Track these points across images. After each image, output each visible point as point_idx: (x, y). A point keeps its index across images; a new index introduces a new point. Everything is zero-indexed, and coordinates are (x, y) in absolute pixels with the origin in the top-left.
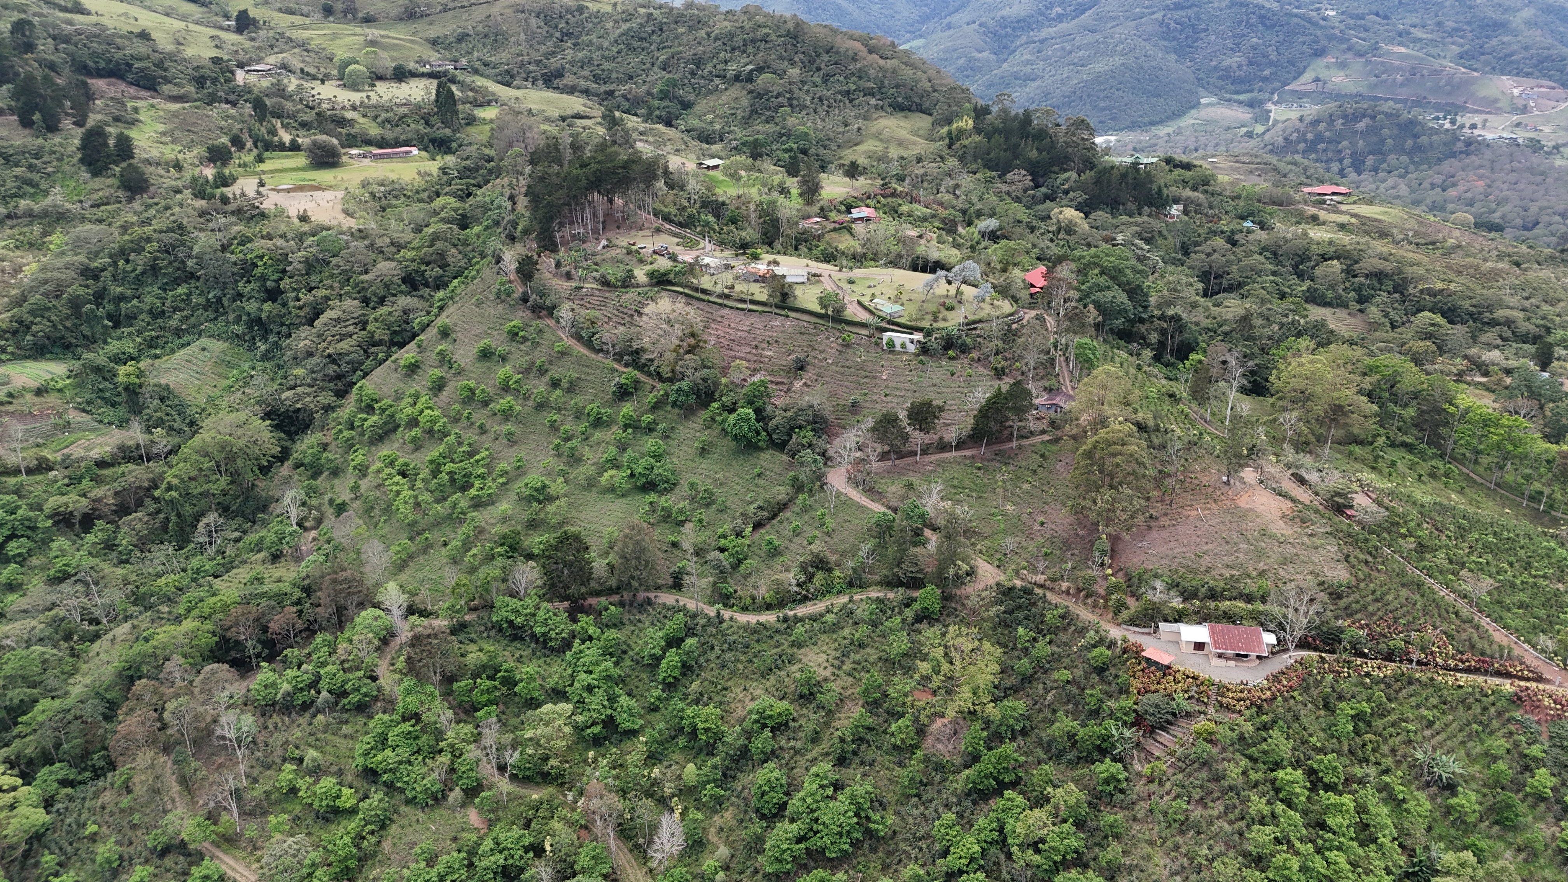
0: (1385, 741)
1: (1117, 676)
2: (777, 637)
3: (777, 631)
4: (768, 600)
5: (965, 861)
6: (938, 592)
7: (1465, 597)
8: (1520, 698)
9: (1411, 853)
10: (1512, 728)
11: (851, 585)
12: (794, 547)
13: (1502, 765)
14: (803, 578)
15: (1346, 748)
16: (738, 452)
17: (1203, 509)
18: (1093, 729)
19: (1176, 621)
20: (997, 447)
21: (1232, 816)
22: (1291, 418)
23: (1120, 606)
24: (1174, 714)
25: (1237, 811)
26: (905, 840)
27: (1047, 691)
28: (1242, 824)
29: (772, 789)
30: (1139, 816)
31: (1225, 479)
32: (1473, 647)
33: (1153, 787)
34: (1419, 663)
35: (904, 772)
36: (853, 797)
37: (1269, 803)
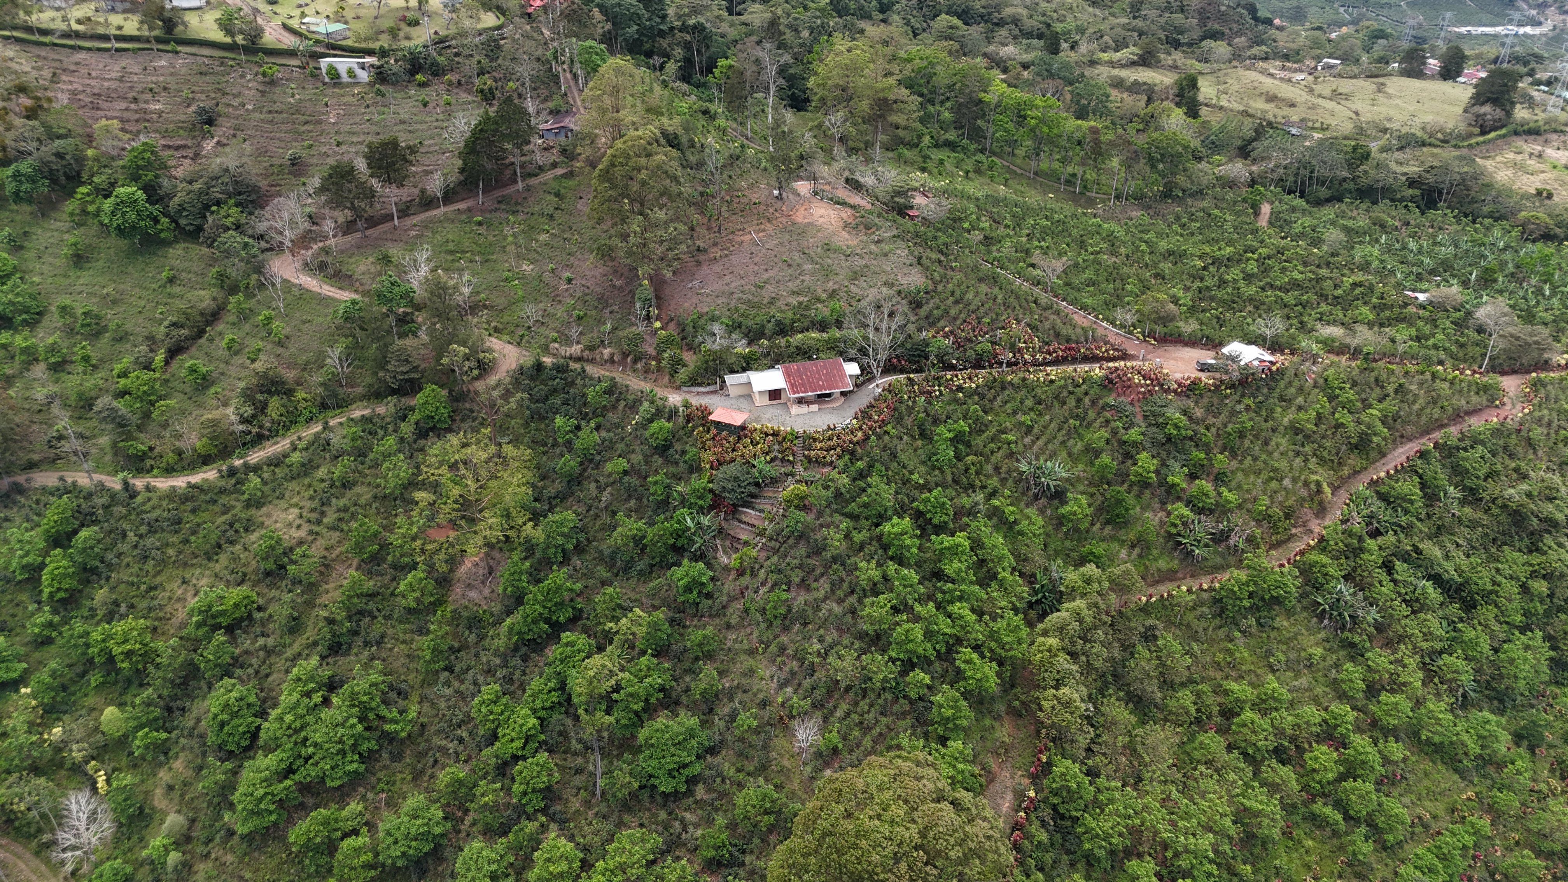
0: (988, 460)
1: (684, 452)
2: (223, 500)
3: (222, 491)
4: (202, 451)
5: (518, 744)
6: (445, 393)
7: (1039, 283)
8: (1111, 381)
9: (1030, 579)
10: (1108, 415)
11: (324, 407)
12: (233, 371)
13: (1105, 459)
14: (249, 411)
15: (949, 478)
16: (133, 253)
17: (757, 232)
18: (665, 525)
19: (744, 370)
20: (498, 193)
21: (840, 593)
22: (836, 119)
23: (677, 364)
24: (757, 484)
25: (845, 585)
26: (438, 732)
27: (601, 489)
28: (853, 599)
29: (235, 715)
30: (733, 622)
31: (776, 192)
32: (1057, 335)
33: (745, 580)
34: (1009, 364)
35: (425, 642)
36: (353, 695)
37: (879, 565)
